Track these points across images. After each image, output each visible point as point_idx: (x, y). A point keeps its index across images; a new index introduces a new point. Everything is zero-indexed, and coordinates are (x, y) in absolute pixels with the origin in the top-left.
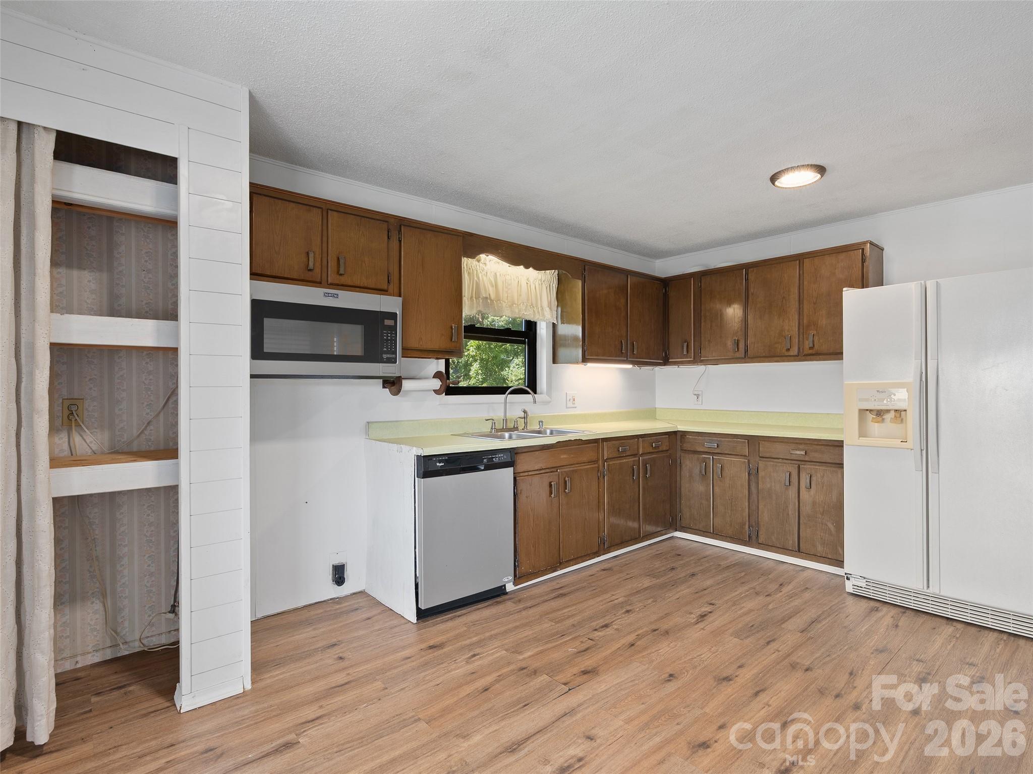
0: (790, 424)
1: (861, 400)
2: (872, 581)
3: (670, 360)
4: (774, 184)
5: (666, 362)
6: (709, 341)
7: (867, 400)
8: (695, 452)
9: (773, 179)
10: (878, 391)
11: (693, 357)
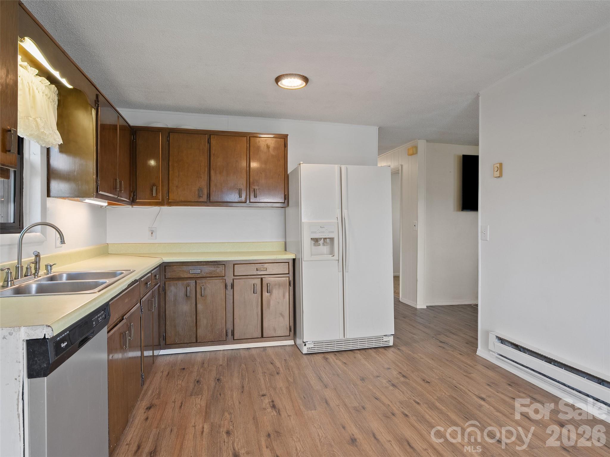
0: (229, 251)
1: (312, 232)
2: (324, 342)
3: (137, 201)
4: (277, 83)
5: (133, 201)
6: (177, 187)
7: (315, 232)
8: (180, 279)
9: (278, 80)
10: (321, 227)
11: (161, 199)
